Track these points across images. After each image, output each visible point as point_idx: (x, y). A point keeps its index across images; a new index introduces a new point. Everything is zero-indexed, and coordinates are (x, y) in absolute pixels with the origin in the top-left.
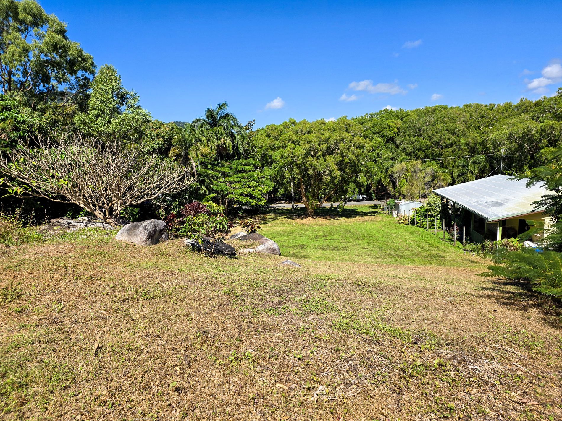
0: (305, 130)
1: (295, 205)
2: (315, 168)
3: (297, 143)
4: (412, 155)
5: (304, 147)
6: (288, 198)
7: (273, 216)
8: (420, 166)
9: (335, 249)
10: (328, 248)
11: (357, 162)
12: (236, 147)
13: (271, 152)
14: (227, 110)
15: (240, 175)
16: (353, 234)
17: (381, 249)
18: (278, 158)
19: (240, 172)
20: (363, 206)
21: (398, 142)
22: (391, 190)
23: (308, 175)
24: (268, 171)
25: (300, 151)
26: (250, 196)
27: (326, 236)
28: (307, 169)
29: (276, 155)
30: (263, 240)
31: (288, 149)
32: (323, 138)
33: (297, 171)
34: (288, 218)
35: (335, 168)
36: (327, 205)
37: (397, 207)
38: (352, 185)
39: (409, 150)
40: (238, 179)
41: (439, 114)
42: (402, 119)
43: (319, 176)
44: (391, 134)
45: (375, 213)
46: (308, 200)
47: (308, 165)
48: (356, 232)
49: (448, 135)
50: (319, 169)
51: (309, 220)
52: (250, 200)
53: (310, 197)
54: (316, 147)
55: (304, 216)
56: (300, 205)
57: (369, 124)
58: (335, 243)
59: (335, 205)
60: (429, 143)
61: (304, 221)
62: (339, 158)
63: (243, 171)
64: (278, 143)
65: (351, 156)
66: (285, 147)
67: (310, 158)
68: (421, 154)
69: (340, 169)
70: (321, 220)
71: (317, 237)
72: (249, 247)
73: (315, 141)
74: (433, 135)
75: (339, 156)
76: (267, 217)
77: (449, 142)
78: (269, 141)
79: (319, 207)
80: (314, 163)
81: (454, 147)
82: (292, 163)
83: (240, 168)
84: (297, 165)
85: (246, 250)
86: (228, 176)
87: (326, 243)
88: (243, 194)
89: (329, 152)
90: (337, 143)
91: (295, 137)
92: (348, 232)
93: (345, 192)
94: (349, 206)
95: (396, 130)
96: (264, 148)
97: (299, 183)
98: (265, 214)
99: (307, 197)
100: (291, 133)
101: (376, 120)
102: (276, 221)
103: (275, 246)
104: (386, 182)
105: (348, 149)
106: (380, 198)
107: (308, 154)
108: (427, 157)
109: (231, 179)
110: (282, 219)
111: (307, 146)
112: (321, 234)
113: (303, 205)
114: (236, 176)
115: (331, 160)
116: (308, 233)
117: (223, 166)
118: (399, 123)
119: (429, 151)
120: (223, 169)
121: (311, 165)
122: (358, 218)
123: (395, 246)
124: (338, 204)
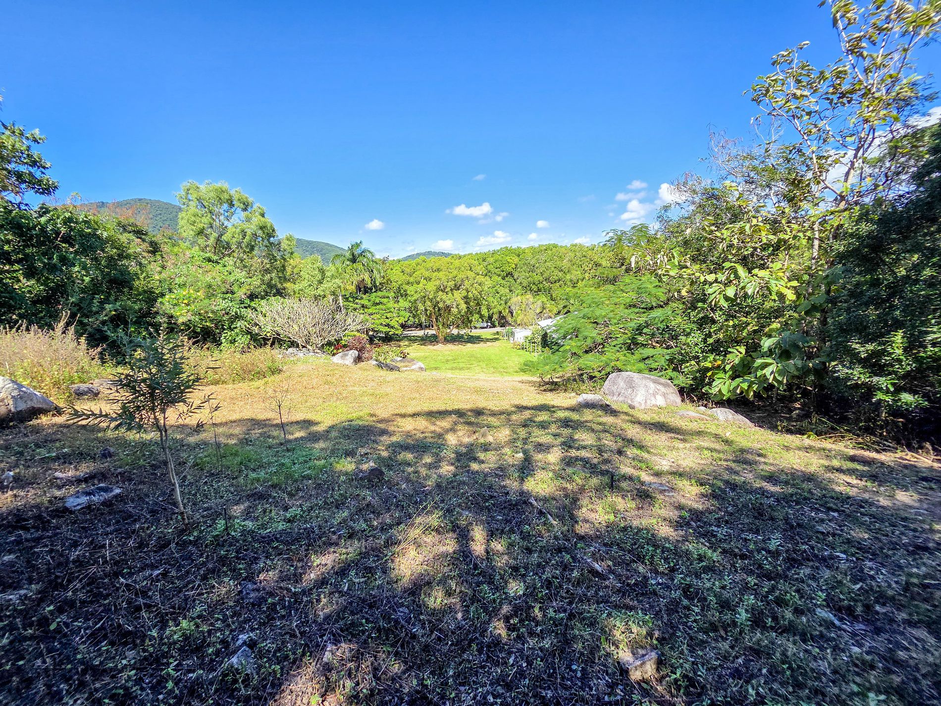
0: (435, 268)
1: (426, 331)
2: (444, 302)
3: (428, 279)
4: (527, 288)
5: (435, 283)
6: (420, 326)
7: (407, 343)
8: (531, 300)
9: (461, 369)
10: (456, 368)
11: (479, 297)
12: (373, 281)
13: (405, 287)
14: (363, 247)
15: (378, 307)
16: (476, 358)
17: (494, 368)
18: (413, 293)
19: (377, 304)
20: (487, 333)
21: (515, 277)
22: (509, 319)
23: (439, 308)
24: (403, 303)
25: (431, 287)
26: (388, 325)
27: (454, 360)
28: (438, 303)
29: (410, 289)
30: (414, 362)
31: (421, 285)
32: (451, 276)
33: (429, 304)
34: (421, 345)
35: (462, 302)
36: (455, 331)
37: (513, 334)
38: (477, 316)
39: (525, 284)
40: (377, 311)
41: (550, 252)
42: (519, 256)
43: (448, 309)
44: (509, 269)
45: (497, 339)
46: (439, 329)
47: (438, 299)
48: (479, 356)
49: (556, 272)
50: (448, 303)
51: (440, 346)
52: (389, 330)
53: (441, 327)
54: (445, 284)
55: (435, 343)
56: (431, 332)
57: (491, 260)
58: (461, 365)
59: (462, 332)
60: (541, 279)
61: (435, 347)
62: (464, 293)
63: (380, 303)
64: (411, 280)
65: (474, 292)
66: (418, 283)
67: (440, 293)
68: (535, 288)
69: (466, 303)
70: (450, 346)
71: (447, 361)
72: (406, 366)
73: (444, 279)
74: (544, 271)
75: (465, 291)
76: (402, 344)
77: (557, 278)
78: (404, 277)
79: (448, 335)
80: (444, 297)
81: (561, 282)
82: (424, 297)
83: (377, 301)
84: (429, 298)
85: (405, 369)
86: (366, 308)
87: (455, 365)
88: (381, 324)
89: (457, 288)
90: (462, 281)
91: (427, 274)
92: (472, 356)
93: (471, 322)
94: (475, 333)
95: (514, 266)
96: (400, 283)
97: (430, 314)
98: (399, 341)
99: (438, 326)
100: (423, 271)
101: (496, 257)
102: (410, 348)
103: (423, 366)
104: (505, 313)
105: (472, 285)
106: (502, 326)
107: (439, 289)
108: (539, 290)
109: (370, 311)
110: (415, 345)
111: (438, 283)
112: (450, 358)
113: (433, 332)
114: (375, 308)
115: (458, 295)
116: (440, 358)
117: (362, 298)
118: (516, 260)
119: (541, 286)
120: (362, 302)
121: (441, 299)
122: (482, 344)
123: (505, 365)
124: (464, 331)
